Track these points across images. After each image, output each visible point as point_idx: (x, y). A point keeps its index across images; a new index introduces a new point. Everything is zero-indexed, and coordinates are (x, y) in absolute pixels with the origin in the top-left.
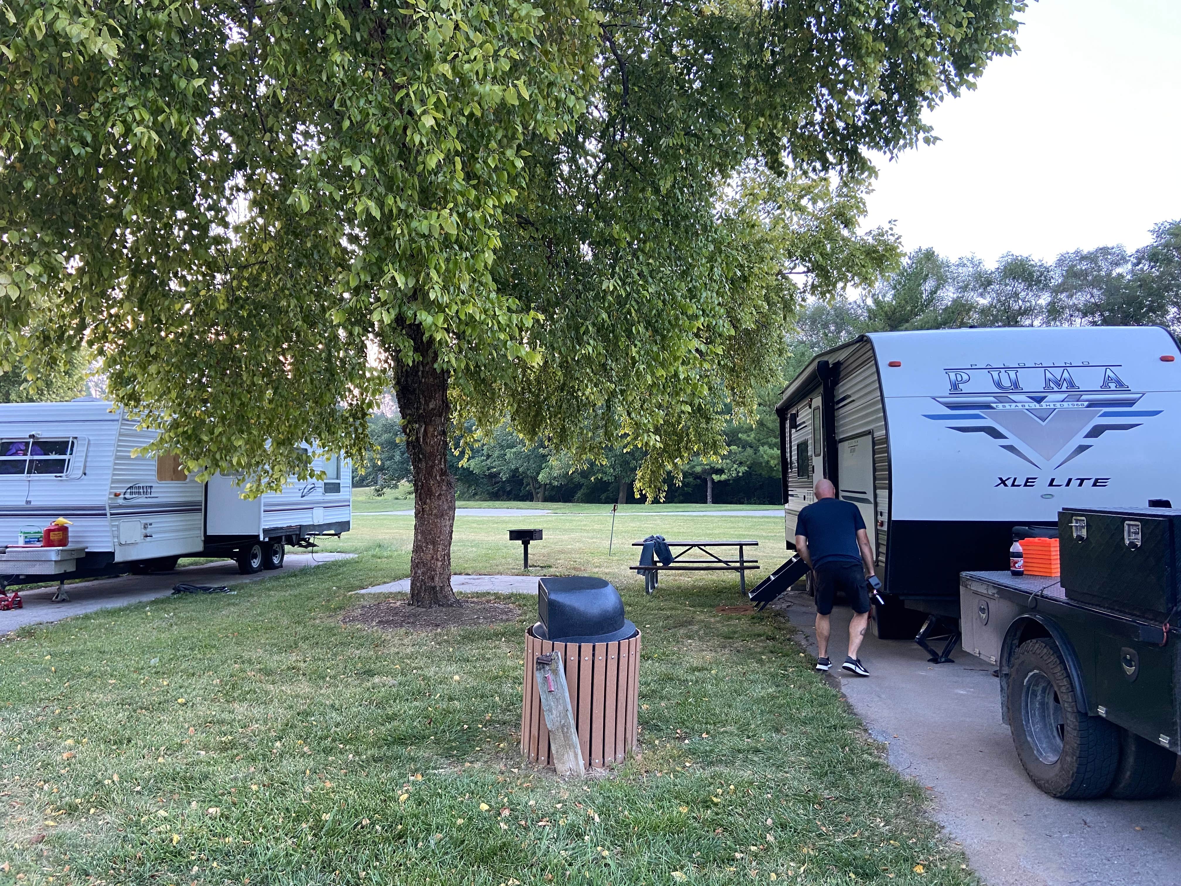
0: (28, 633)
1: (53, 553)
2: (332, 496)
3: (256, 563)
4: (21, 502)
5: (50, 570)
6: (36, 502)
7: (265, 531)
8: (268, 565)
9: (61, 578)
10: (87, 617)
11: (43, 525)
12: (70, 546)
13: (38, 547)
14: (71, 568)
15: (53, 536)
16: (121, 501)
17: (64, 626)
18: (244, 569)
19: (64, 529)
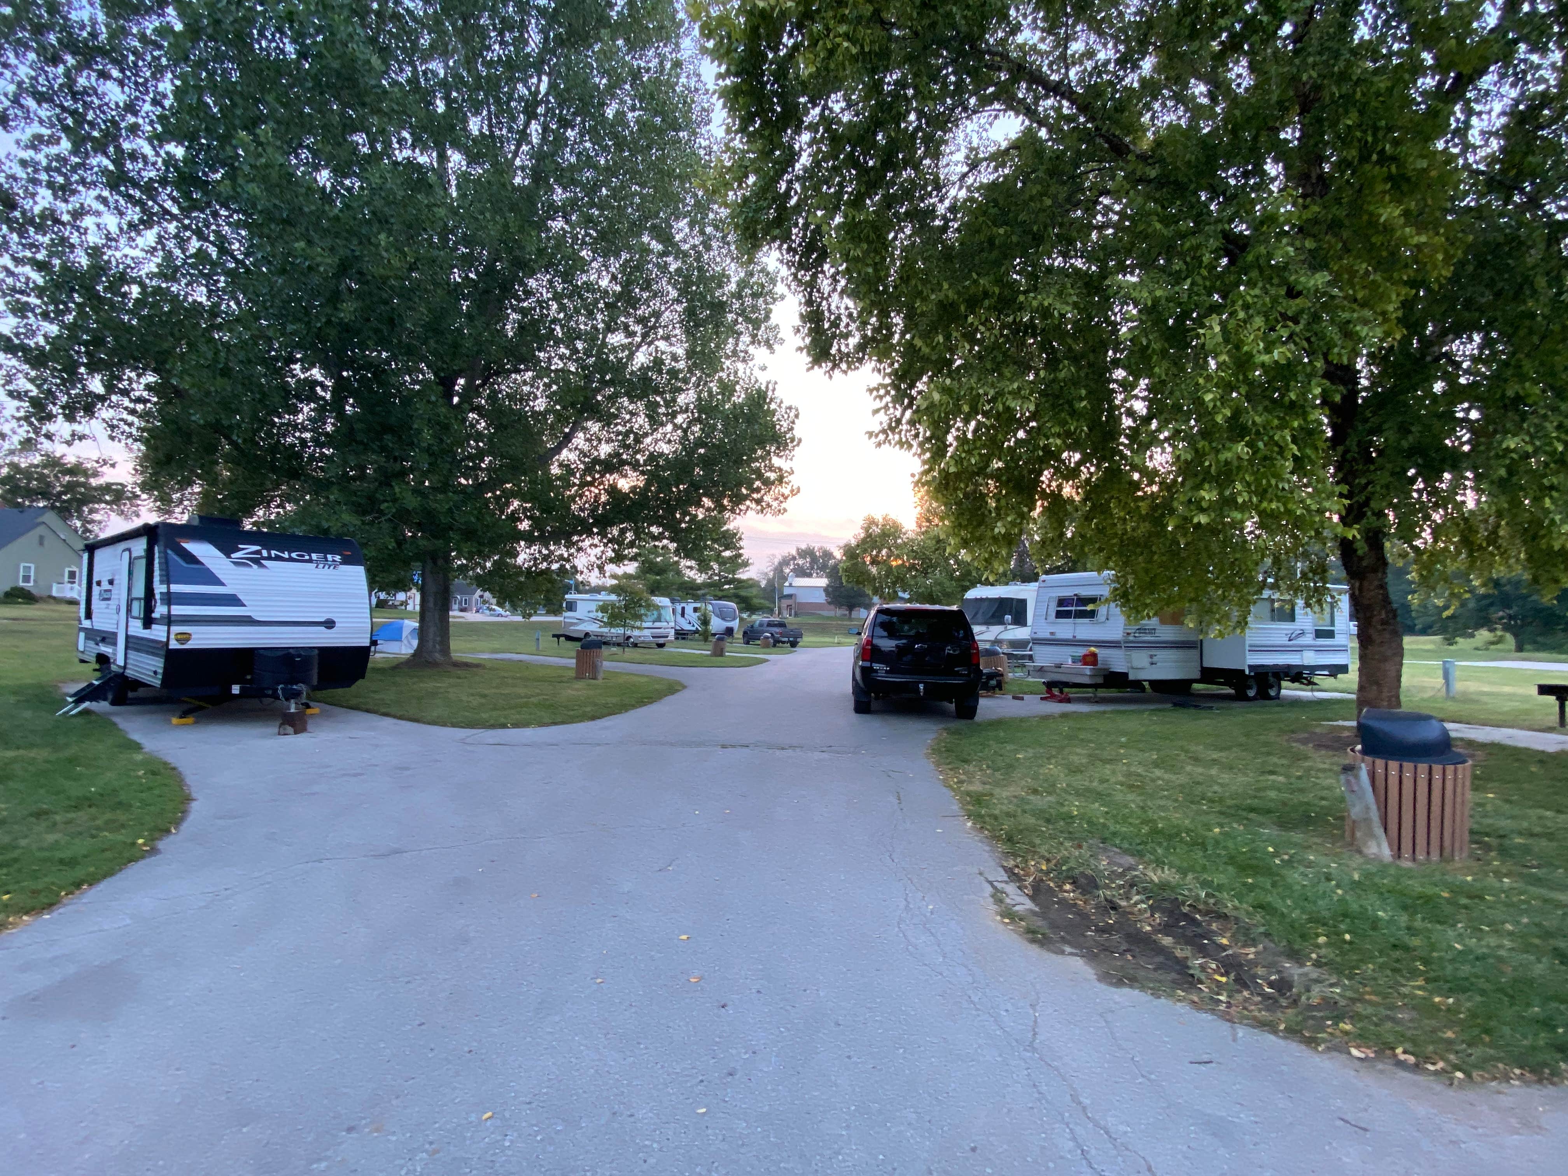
0: (1065, 716)
1: (1088, 669)
2: (1322, 641)
3: (1251, 693)
4: (1069, 636)
5: (1086, 680)
6: (1079, 637)
7: (1250, 667)
8: (1263, 695)
9: (1095, 686)
10: (1104, 712)
11: (1081, 651)
12: (1099, 666)
13: (1079, 666)
14: (1100, 680)
15: (1088, 659)
16: (1131, 638)
17: (1088, 715)
18: (1241, 696)
19: (1094, 655)
